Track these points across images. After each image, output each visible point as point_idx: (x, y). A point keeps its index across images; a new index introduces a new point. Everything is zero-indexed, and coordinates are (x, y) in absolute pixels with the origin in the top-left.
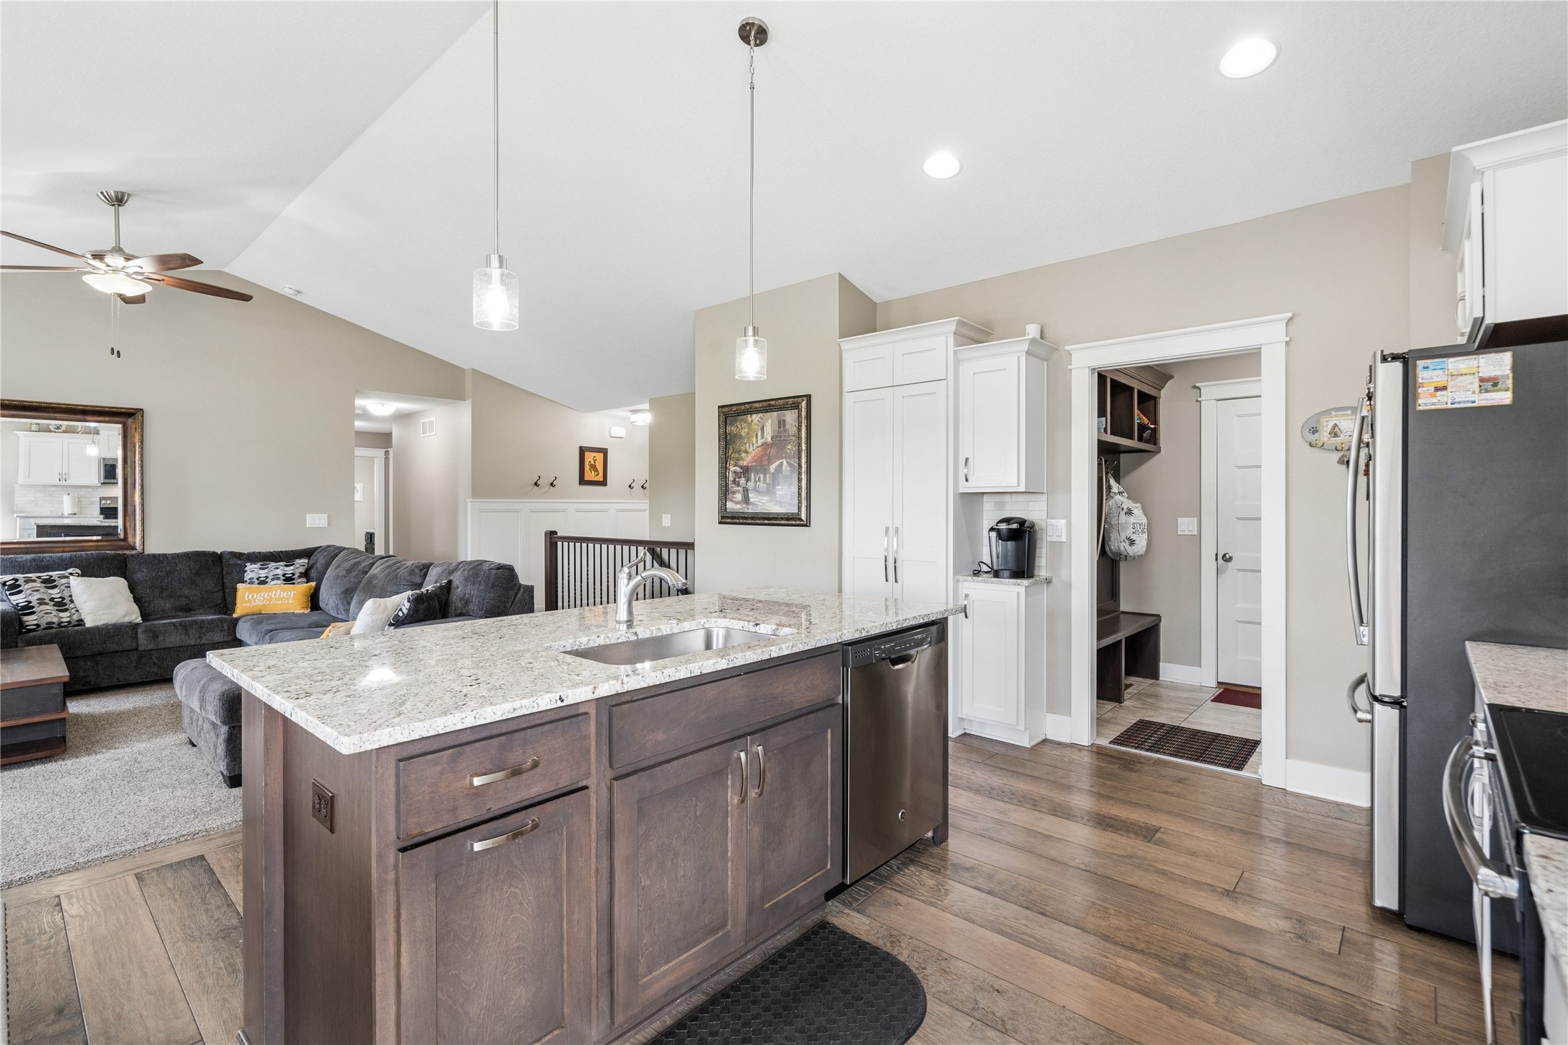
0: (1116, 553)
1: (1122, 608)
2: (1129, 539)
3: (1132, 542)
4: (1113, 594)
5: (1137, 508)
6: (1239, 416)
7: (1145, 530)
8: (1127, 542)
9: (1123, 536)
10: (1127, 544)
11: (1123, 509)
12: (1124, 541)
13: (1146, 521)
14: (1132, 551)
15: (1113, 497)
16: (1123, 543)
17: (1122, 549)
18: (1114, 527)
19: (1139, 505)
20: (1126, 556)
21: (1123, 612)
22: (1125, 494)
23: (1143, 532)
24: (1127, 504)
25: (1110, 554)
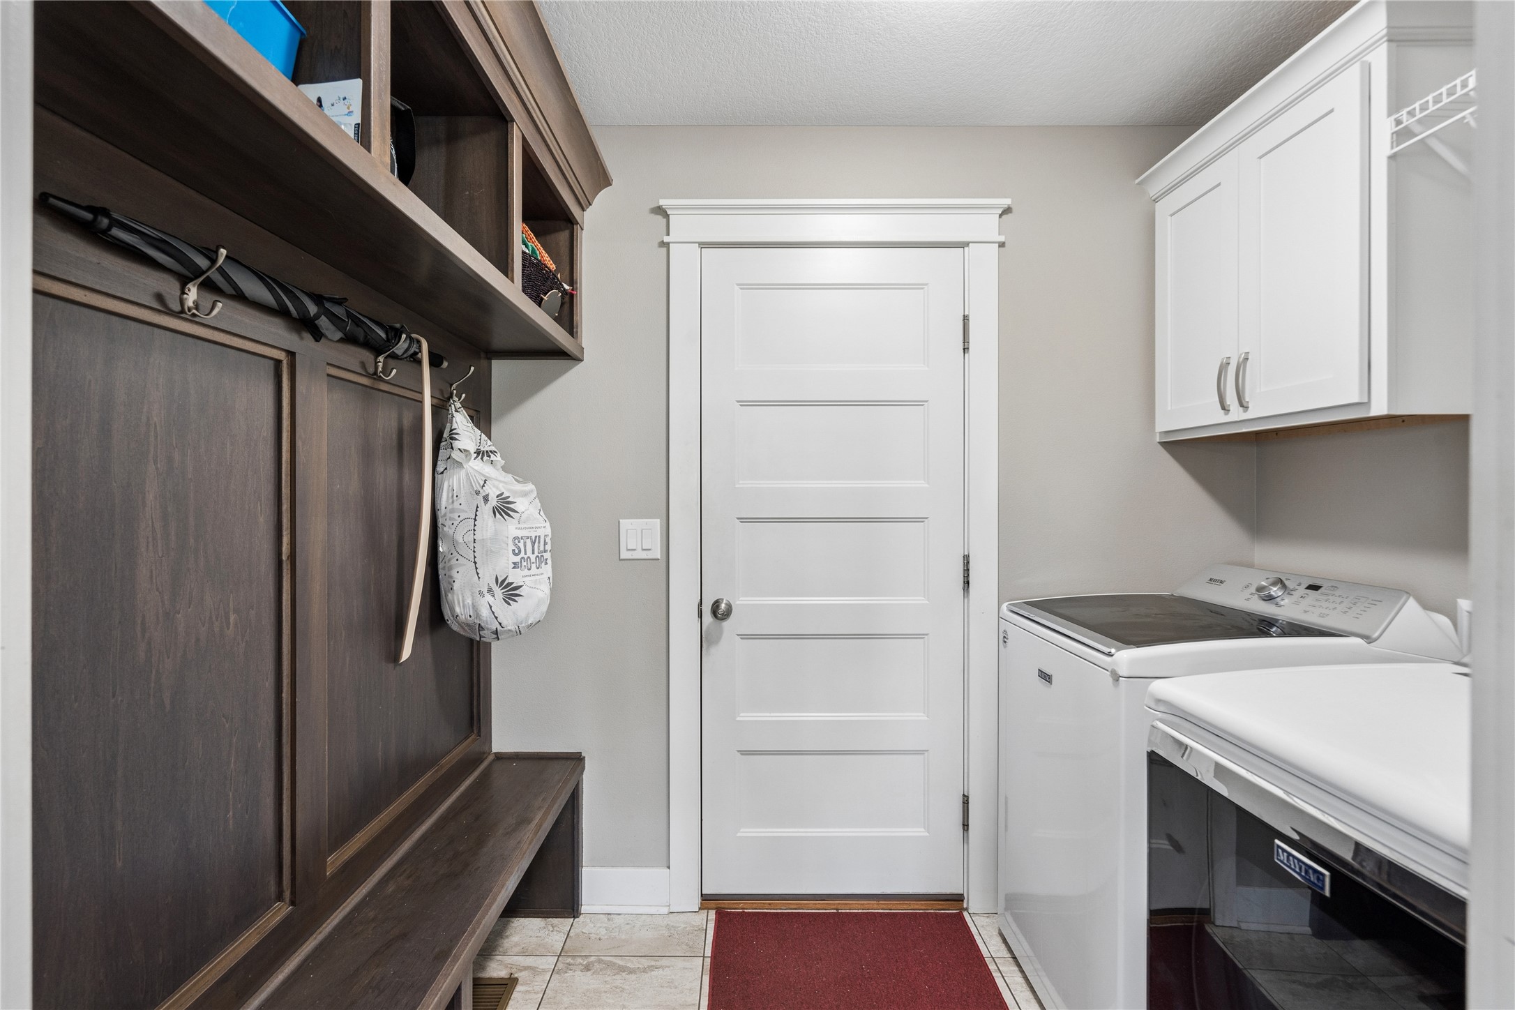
0: (469, 625)
1: (496, 747)
2: (503, 584)
3: (511, 592)
4: (472, 718)
5: (525, 494)
6: (744, 287)
7: (547, 555)
8: (499, 592)
9: (488, 579)
10: (497, 600)
11: (486, 499)
12: (490, 591)
13: (548, 531)
14: (509, 616)
15: (460, 465)
16: (488, 597)
17: (485, 613)
18: (463, 550)
19: (530, 486)
20: (496, 632)
21: (500, 757)
22: (497, 458)
23: (541, 560)
24: (499, 482)
25: (455, 627)
